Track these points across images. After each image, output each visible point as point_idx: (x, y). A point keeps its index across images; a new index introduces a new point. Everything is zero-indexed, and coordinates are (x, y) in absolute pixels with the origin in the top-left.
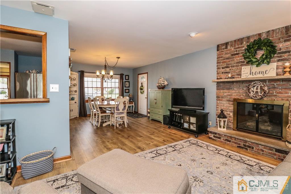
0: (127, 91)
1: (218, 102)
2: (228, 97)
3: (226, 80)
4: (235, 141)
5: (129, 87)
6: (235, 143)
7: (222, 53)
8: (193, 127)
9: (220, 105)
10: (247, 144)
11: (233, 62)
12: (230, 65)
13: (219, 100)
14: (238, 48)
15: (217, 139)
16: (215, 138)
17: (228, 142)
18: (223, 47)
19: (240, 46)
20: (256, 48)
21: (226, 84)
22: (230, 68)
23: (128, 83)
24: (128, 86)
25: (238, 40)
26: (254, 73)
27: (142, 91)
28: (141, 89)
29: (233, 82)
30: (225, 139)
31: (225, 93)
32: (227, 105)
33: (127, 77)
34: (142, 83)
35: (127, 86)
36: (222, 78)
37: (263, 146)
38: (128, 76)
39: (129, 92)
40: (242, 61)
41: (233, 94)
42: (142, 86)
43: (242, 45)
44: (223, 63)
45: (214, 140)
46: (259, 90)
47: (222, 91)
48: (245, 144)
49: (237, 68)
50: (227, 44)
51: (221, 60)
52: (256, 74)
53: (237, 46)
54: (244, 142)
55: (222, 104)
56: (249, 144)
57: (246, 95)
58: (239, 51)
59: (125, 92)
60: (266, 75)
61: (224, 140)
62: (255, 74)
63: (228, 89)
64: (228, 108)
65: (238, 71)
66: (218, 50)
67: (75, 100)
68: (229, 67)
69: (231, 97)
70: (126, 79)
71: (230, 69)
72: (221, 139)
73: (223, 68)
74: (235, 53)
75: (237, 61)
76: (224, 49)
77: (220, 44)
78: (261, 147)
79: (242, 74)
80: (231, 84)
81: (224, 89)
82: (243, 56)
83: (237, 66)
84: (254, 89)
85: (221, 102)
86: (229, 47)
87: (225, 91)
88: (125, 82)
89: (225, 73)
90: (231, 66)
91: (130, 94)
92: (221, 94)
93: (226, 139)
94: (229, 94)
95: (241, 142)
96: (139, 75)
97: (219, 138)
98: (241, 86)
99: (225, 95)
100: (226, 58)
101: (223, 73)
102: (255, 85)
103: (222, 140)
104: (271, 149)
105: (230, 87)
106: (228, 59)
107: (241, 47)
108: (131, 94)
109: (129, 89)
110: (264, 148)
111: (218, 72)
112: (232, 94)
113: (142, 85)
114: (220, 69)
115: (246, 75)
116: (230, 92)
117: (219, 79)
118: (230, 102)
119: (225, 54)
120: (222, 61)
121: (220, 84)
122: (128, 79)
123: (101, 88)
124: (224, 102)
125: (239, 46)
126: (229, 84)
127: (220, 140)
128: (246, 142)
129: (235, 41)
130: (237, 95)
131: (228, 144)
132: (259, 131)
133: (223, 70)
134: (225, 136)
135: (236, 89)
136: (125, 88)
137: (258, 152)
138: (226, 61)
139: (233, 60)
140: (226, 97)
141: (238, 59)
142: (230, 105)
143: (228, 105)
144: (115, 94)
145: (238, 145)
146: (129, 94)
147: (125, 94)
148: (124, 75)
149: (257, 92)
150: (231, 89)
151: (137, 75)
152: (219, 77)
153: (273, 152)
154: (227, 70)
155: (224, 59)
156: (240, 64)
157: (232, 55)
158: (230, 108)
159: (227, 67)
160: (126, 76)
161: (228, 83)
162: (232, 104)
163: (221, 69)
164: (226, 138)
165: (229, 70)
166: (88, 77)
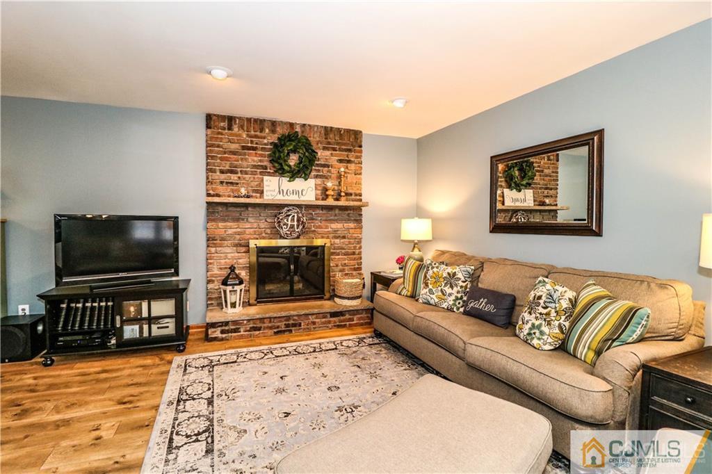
1: (213, 250)
2: (235, 237)
3: (232, 200)
4: (270, 325)
6: (270, 328)
7: (220, 136)
8: (158, 328)
9: (216, 257)
10: (291, 322)
11: (245, 163)
12: (239, 169)
13: (215, 246)
14: (256, 136)
15: (230, 334)
16: (226, 335)
17: (254, 332)
18: (222, 124)
19: (258, 133)
20: (292, 147)
21: (230, 209)
22: (239, 175)
25: (256, 120)
26: (285, 193)
29: (246, 206)
30: (248, 329)
31: (228, 228)
32: (232, 255)
36: (221, 194)
37: (314, 316)
40: (262, 164)
41: (248, 231)
43: (263, 134)
44: (222, 159)
45: (222, 339)
46: (295, 223)
47: (221, 224)
48: (287, 323)
49: (254, 178)
50: (231, 120)
51: (218, 153)
52: (289, 194)
53: (253, 133)
54: (286, 320)
55: (222, 255)
56: (294, 320)
57: (271, 231)
58: (257, 143)
60: (302, 198)
61: (246, 331)
62: (287, 193)
63: (237, 220)
64: (235, 261)
65: (256, 183)
66: (208, 127)
68: (236, 173)
69: (242, 236)
71: (239, 178)
72: (240, 332)
73: (222, 172)
74: (249, 145)
75: (253, 163)
76: (224, 129)
77: (215, 115)
78: (311, 318)
79: (265, 191)
80: (242, 209)
81: (225, 221)
82: (269, 156)
83: (253, 173)
84: (287, 221)
85: (219, 249)
86: (236, 129)
87: (229, 224)
89: (227, 183)
90: (241, 171)
92: (221, 232)
93: (251, 328)
94: (239, 232)
95: (281, 321)
97: (236, 331)
98: (262, 215)
99: (230, 232)
100: (231, 152)
101: (222, 183)
102: (289, 213)
103: (242, 333)
104: (324, 315)
105: (241, 215)
106: (235, 155)
107: (262, 138)
110: (316, 318)
111: (210, 180)
112: (245, 231)
114: (215, 172)
115: (273, 193)
116: (241, 227)
117: (213, 196)
118: (241, 248)
119: (227, 140)
120: (219, 156)
121: (216, 208)
124: (228, 250)
125: (256, 133)
126: (238, 209)
127: (239, 334)
128: (288, 318)
129: (249, 120)
130: (255, 231)
131: (257, 336)
132: (295, 294)
133: (223, 177)
134: (249, 320)
135: (253, 221)
137: (308, 328)
138: (230, 158)
139: (246, 159)
140: (231, 236)
141: (256, 159)
142: (240, 254)
143: (237, 254)
145: (275, 330)
149: (292, 226)
150: (243, 220)
152: (211, 192)
153: (327, 320)
154: (232, 178)
155: (225, 153)
156: (259, 170)
157: (244, 148)
158: (240, 261)
159: (232, 172)
161: (234, 206)
162: (244, 252)
163: (218, 173)
164: (251, 326)
165: (236, 178)
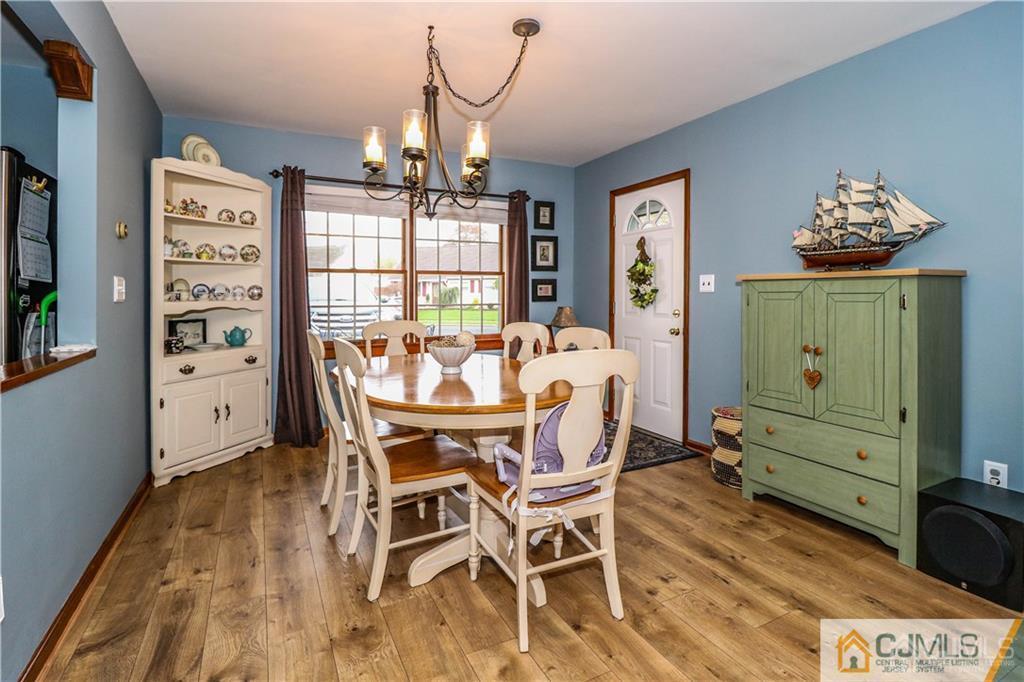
0: (545, 290)
5: (554, 268)
23: (550, 245)
24: (550, 262)
27: (645, 289)
28: (639, 277)
33: (545, 212)
34: (641, 244)
35: (544, 263)
38: (551, 205)
39: (553, 298)
42: (644, 258)
59: (536, 298)
67: (249, 343)
70: (538, 225)
88: (535, 239)
91: (560, 308)
96: (617, 199)
108: (567, 310)
109: (553, 283)
113: (643, 252)
122: (551, 226)
123: (403, 272)
136: (533, 275)
144: (482, 310)
146: (555, 311)
147: (533, 306)
148: (528, 199)
151: (608, 196)
160: (538, 205)
166: (328, 207)
